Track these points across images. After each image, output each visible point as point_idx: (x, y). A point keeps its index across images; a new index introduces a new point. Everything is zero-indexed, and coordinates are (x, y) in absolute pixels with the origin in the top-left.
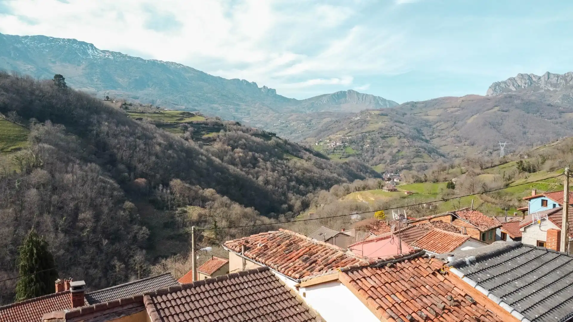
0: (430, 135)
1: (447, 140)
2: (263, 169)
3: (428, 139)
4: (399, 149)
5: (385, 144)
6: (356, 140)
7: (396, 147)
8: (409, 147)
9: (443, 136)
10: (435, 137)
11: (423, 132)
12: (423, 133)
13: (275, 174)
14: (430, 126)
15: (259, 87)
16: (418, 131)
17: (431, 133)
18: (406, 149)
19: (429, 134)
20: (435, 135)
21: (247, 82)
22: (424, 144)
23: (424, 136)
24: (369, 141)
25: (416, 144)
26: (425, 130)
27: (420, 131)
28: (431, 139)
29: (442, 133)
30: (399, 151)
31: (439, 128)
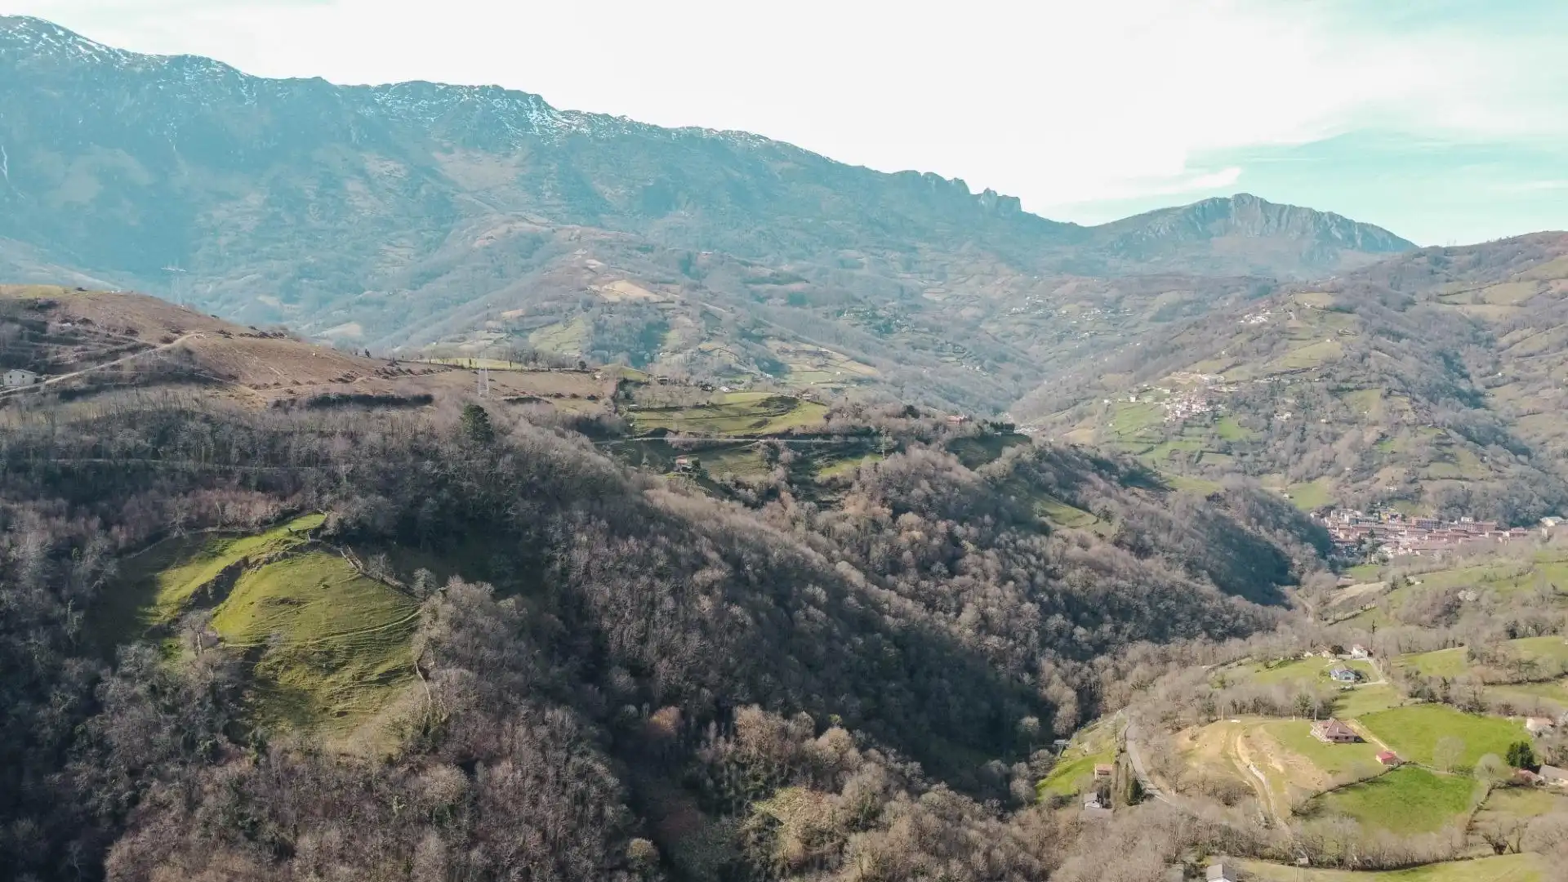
0: (1489, 374)
1: (1542, 393)
2: (975, 576)
3: (1480, 387)
4: (1382, 429)
5: (1342, 414)
6: (1251, 397)
7: (1376, 424)
8: (1413, 426)
9: (1528, 380)
10: (1501, 381)
11: (1465, 362)
12: (1463, 367)
13: (1008, 594)
14: (1490, 340)
15: (974, 191)
16: (1450, 362)
17: (1490, 368)
18: (1406, 431)
19: (1482, 370)
20: (1503, 376)
21: (939, 179)
22: (1465, 413)
23: (1466, 376)
24: (1291, 401)
25: (1439, 417)
26: (1472, 359)
27: (1456, 361)
28: (1488, 387)
29: (1528, 369)
30: (1384, 436)
31: (1516, 349)
